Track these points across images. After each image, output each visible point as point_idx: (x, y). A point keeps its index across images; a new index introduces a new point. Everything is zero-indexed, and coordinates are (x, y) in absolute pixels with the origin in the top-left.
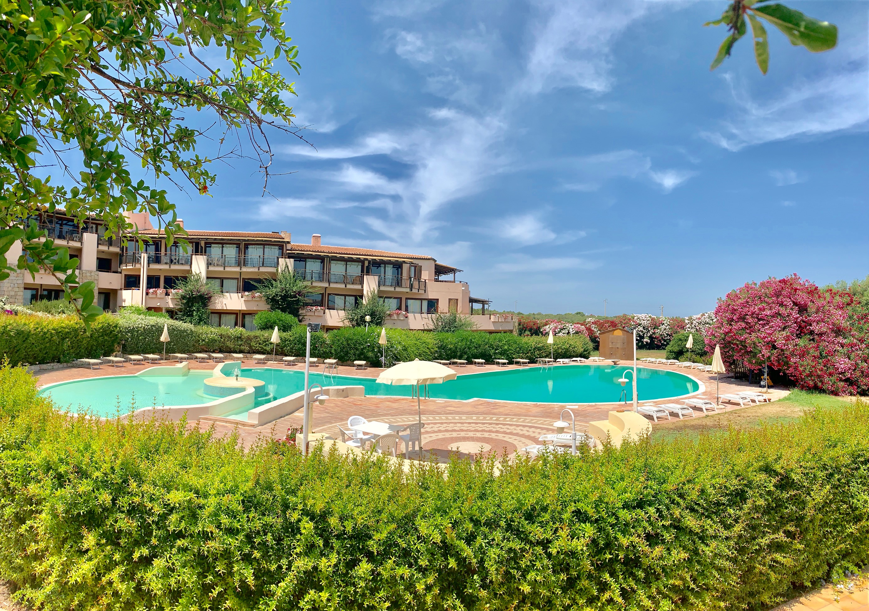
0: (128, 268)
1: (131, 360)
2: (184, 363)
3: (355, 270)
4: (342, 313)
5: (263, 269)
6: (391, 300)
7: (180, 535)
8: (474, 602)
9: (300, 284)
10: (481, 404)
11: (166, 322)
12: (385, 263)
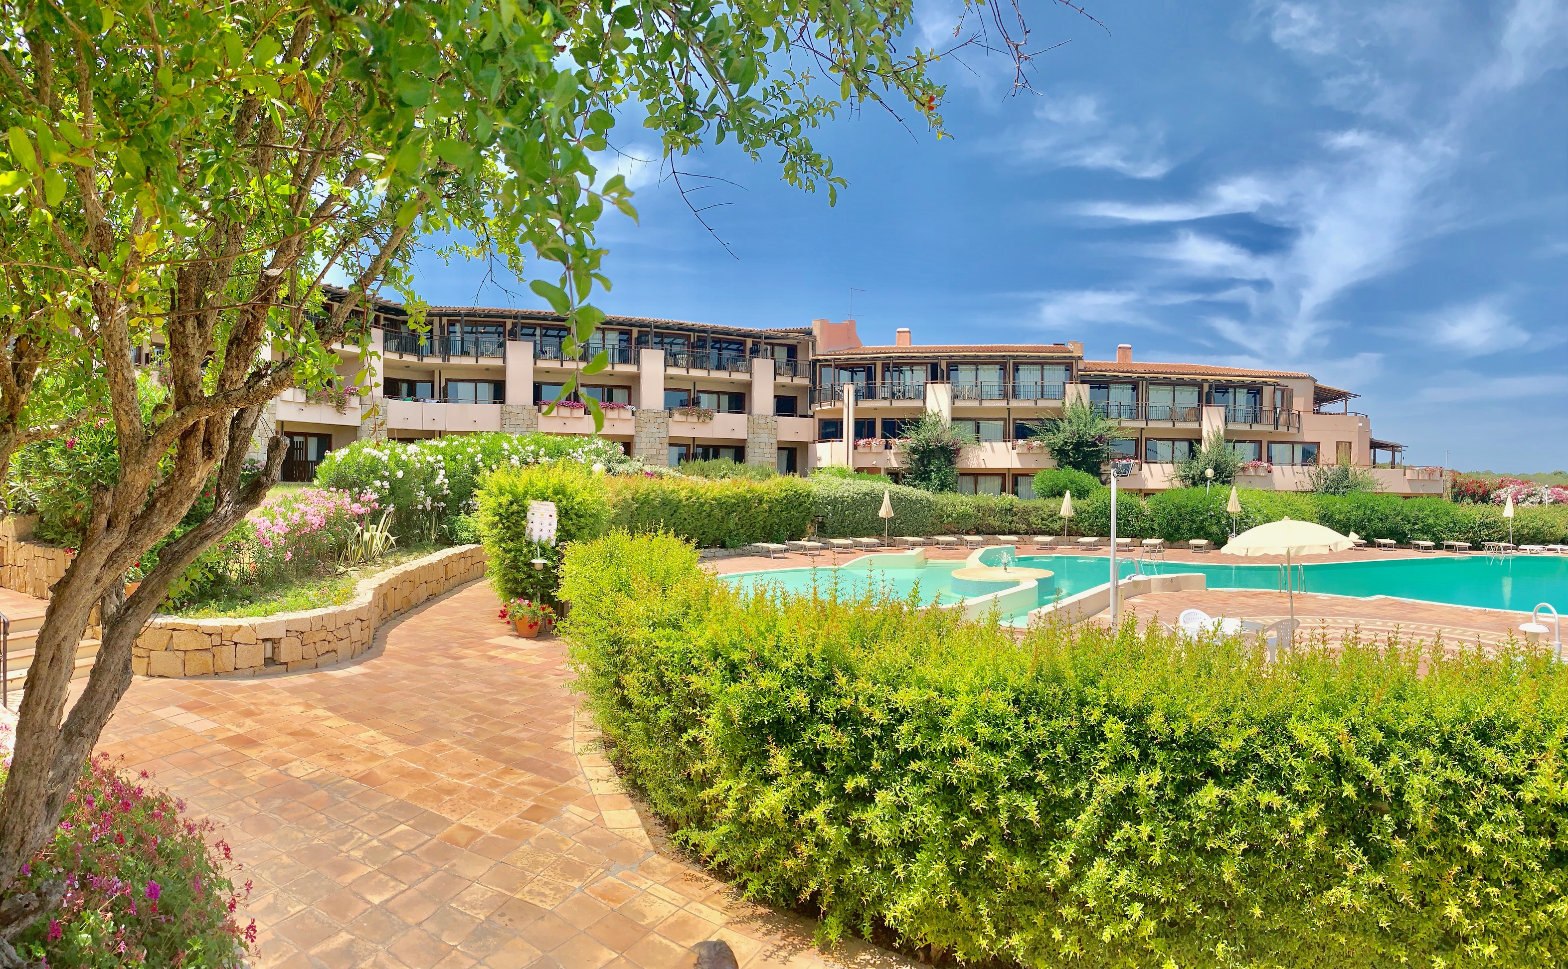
0: (823, 409)
1: (833, 546)
2: (918, 550)
3: (1188, 398)
4: (1169, 468)
5: (1042, 403)
6: (1244, 445)
7: (914, 755)
8: (1383, 859)
9: (1101, 424)
10: (1390, 605)
11: (886, 488)
12: (1236, 386)
